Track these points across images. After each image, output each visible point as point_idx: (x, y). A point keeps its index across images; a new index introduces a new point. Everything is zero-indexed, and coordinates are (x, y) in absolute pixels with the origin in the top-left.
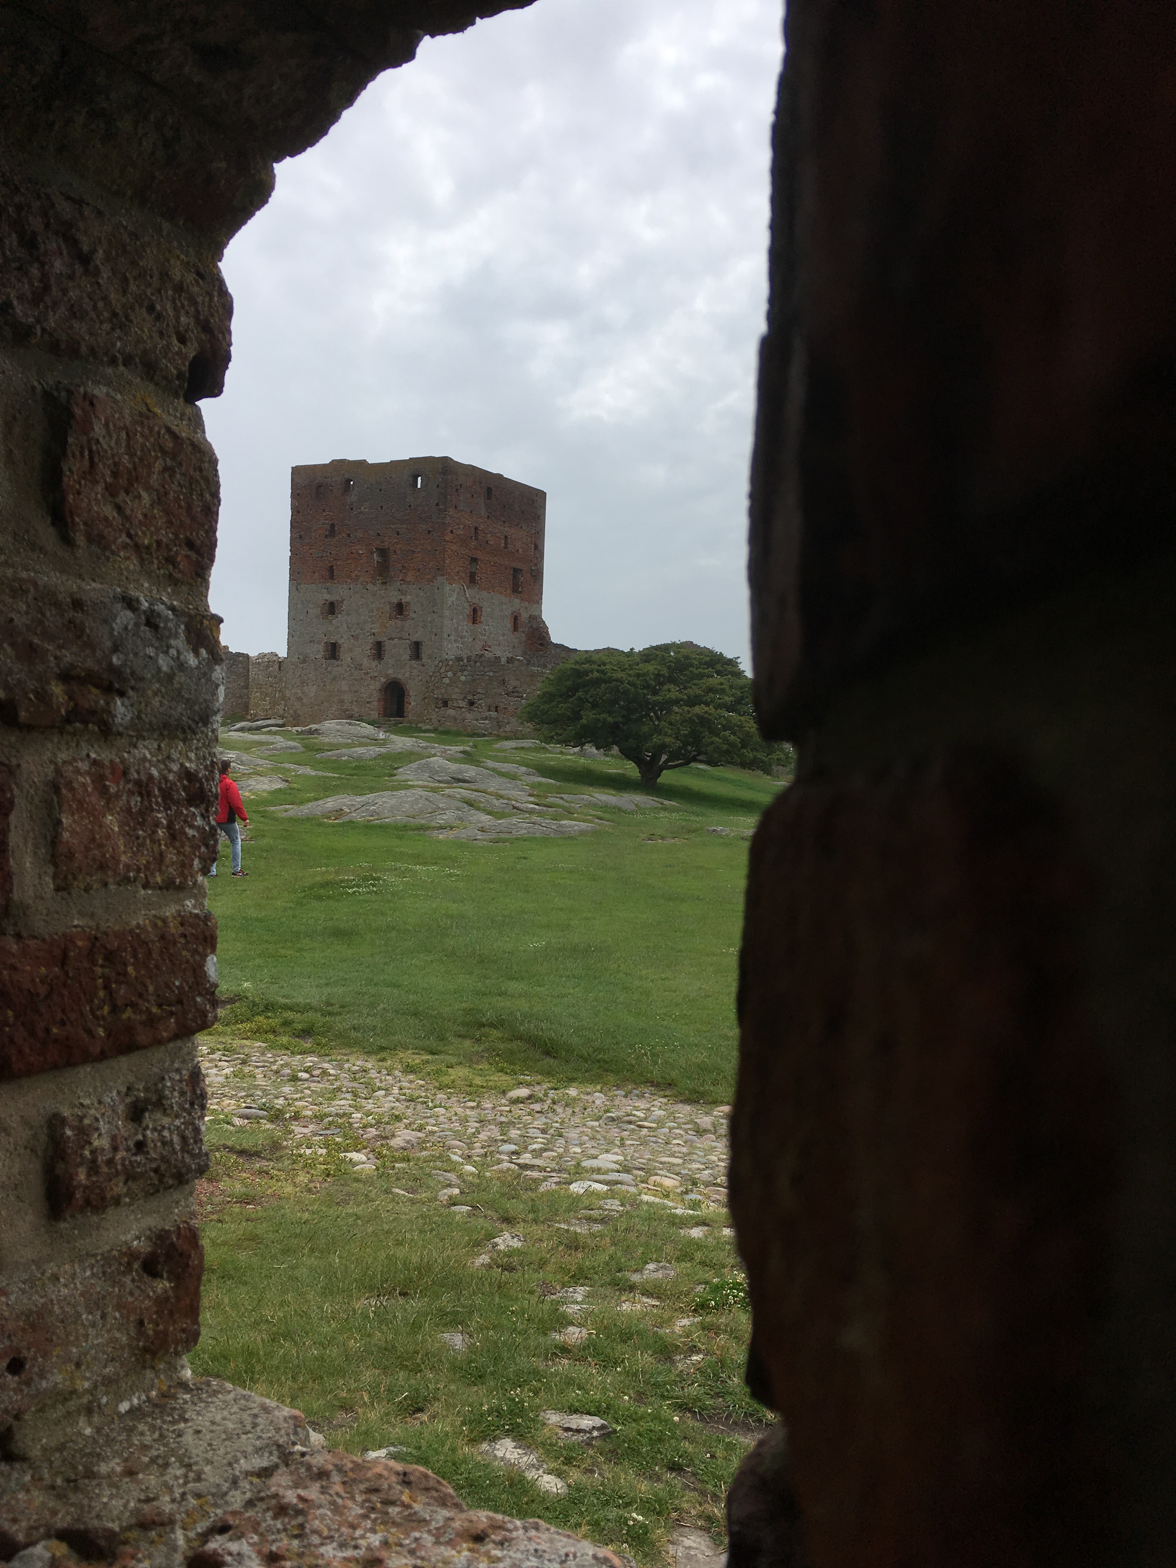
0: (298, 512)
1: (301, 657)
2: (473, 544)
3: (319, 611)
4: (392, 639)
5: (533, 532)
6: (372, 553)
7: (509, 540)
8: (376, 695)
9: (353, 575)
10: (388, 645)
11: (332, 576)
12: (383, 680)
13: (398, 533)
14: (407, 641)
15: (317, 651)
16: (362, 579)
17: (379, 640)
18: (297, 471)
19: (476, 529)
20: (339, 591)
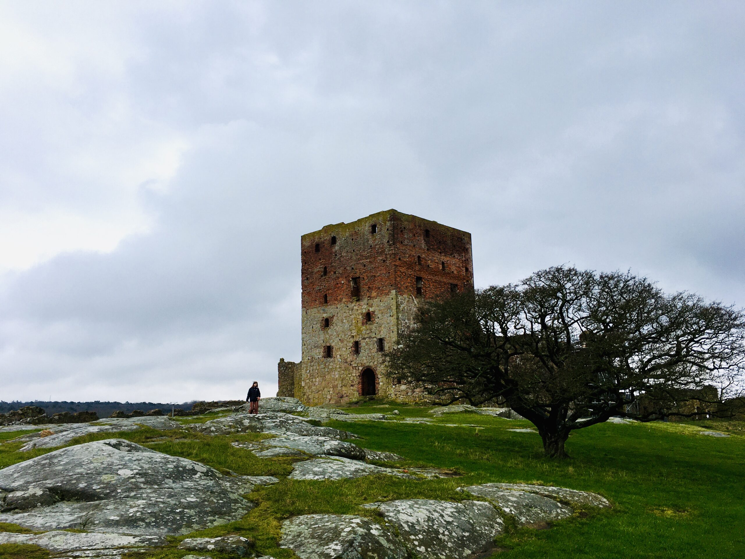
0: (306, 263)
1: (310, 358)
2: (417, 268)
3: (319, 325)
4: (364, 339)
5: (464, 259)
6: (349, 281)
7: (446, 265)
8: (357, 380)
9: (339, 298)
10: (363, 344)
11: (326, 302)
12: (361, 368)
13: (365, 266)
14: (375, 339)
15: (319, 353)
16: (344, 300)
17: (357, 340)
18: (303, 238)
19: (419, 257)
20: (330, 311)
